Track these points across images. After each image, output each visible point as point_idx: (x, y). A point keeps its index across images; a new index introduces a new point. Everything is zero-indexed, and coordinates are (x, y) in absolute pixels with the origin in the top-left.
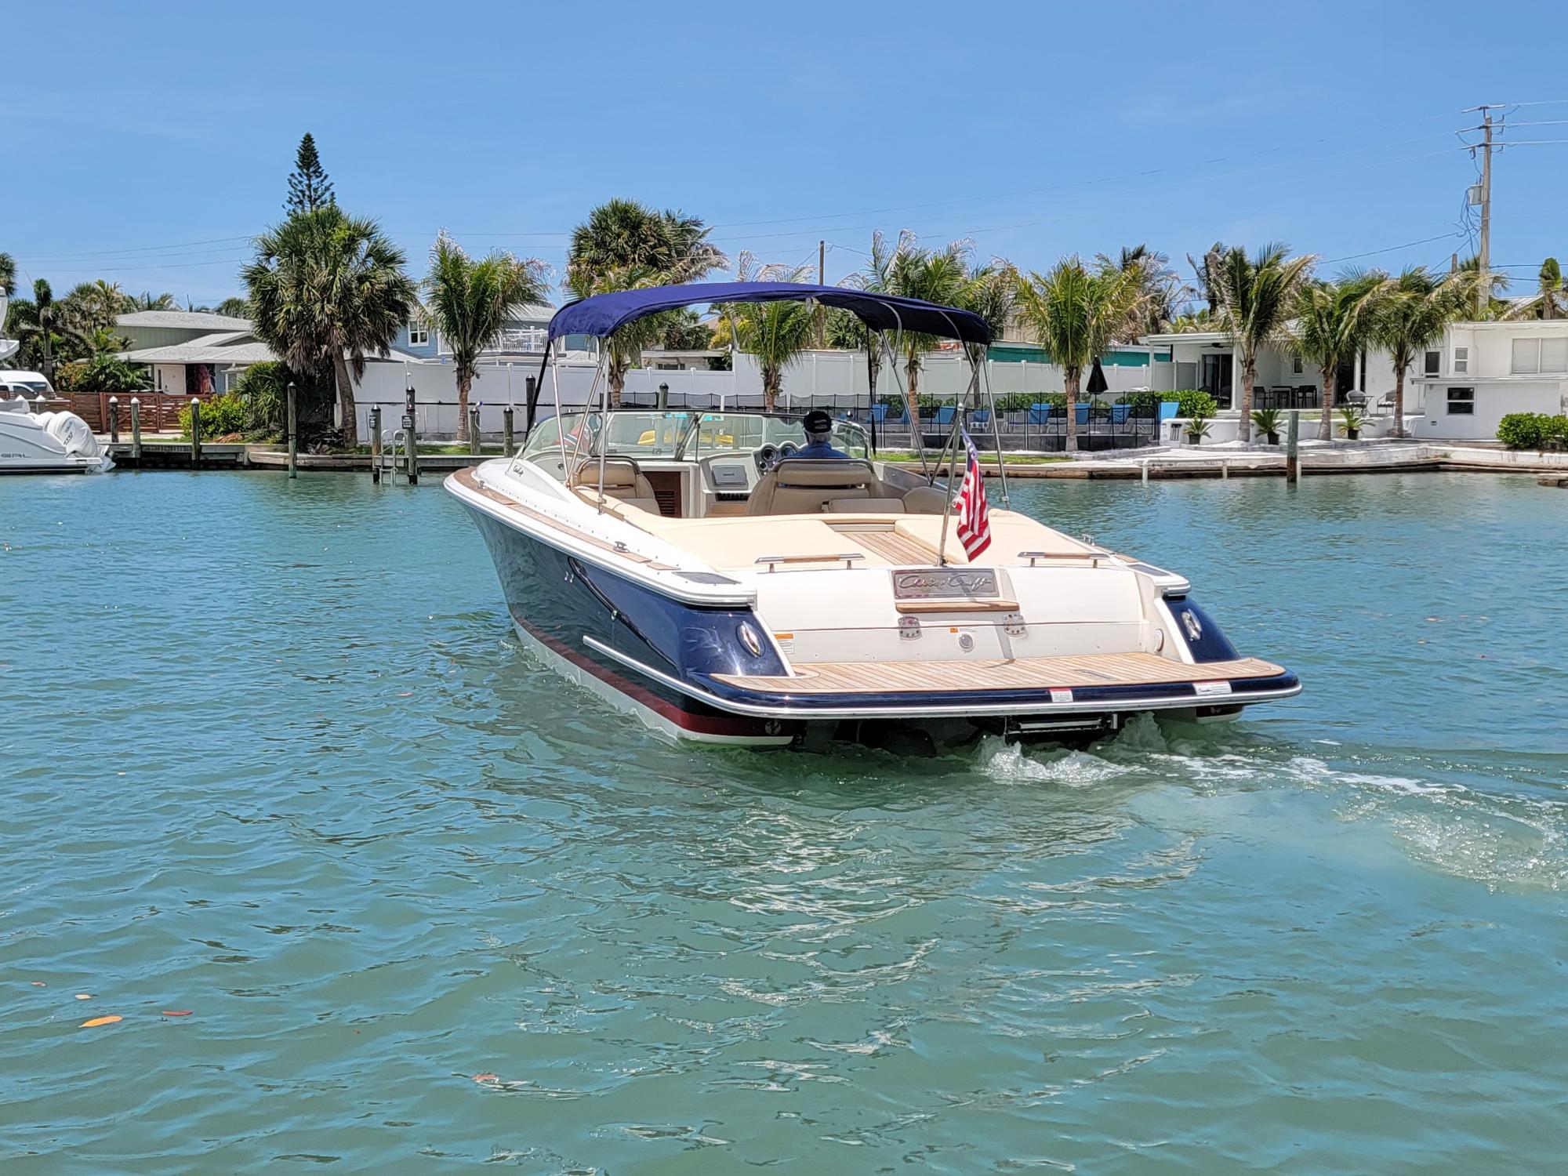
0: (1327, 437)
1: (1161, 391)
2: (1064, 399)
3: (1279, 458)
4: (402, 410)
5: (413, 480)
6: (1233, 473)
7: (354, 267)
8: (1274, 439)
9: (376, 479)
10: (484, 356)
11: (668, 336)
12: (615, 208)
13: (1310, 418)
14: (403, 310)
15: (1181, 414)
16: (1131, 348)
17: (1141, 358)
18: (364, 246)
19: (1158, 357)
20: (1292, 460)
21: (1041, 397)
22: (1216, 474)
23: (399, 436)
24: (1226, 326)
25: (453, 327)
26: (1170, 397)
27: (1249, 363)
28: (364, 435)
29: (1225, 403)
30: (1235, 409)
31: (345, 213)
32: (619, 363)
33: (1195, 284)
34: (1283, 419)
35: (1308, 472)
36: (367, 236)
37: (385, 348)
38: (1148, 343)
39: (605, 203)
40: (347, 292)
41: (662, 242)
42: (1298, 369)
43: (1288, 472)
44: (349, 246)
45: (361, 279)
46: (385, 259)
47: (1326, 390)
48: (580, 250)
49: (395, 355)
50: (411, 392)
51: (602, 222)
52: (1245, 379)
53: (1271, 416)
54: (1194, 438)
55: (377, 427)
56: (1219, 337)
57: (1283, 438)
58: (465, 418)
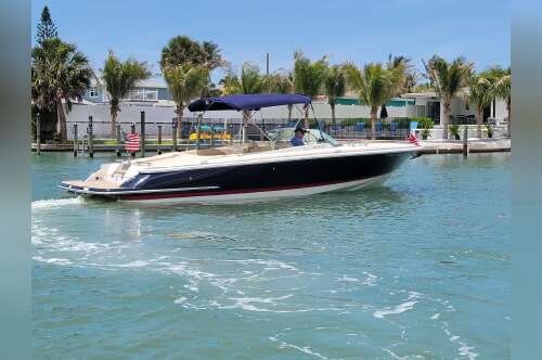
0: (479, 137)
1: (410, 117)
2: (370, 120)
3: (460, 146)
4: (87, 125)
5: (92, 156)
6: (441, 152)
7: (68, 64)
8: (458, 137)
9: (75, 155)
10: (124, 103)
11: (202, 93)
12: (179, 38)
13: (473, 128)
14: (87, 82)
15: (419, 127)
16: (398, 99)
17: (402, 104)
18: (71, 55)
19: (409, 103)
20: (466, 146)
21: (361, 120)
22: (434, 152)
23: (86, 136)
24: (437, 90)
25: (110, 89)
26: (415, 120)
27: (447, 106)
28: (70, 136)
29: (438, 122)
30: (442, 125)
31: (63, 41)
32: (181, 105)
33: (425, 72)
34: (461, 129)
35: (472, 151)
36: (73, 50)
37: (80, 99)
38: (405, 97)
39: (175, 36)
40: (63, 76)
41: (199, 53)
42: (467, 108)
43: (464, 151)
44: (64, 55)
45: (70, 69)
46: (80, 60)
47: (479, 116)
48: (164, 57)
49: (84, 102)
50: (91, 118)
51: (173, 45)
52: (445, 112)
53: (457, 128)
54: (425, 137)
55: (76, 133)
56: (434, 95)
57: (462, 137)
58: (114, 130)
